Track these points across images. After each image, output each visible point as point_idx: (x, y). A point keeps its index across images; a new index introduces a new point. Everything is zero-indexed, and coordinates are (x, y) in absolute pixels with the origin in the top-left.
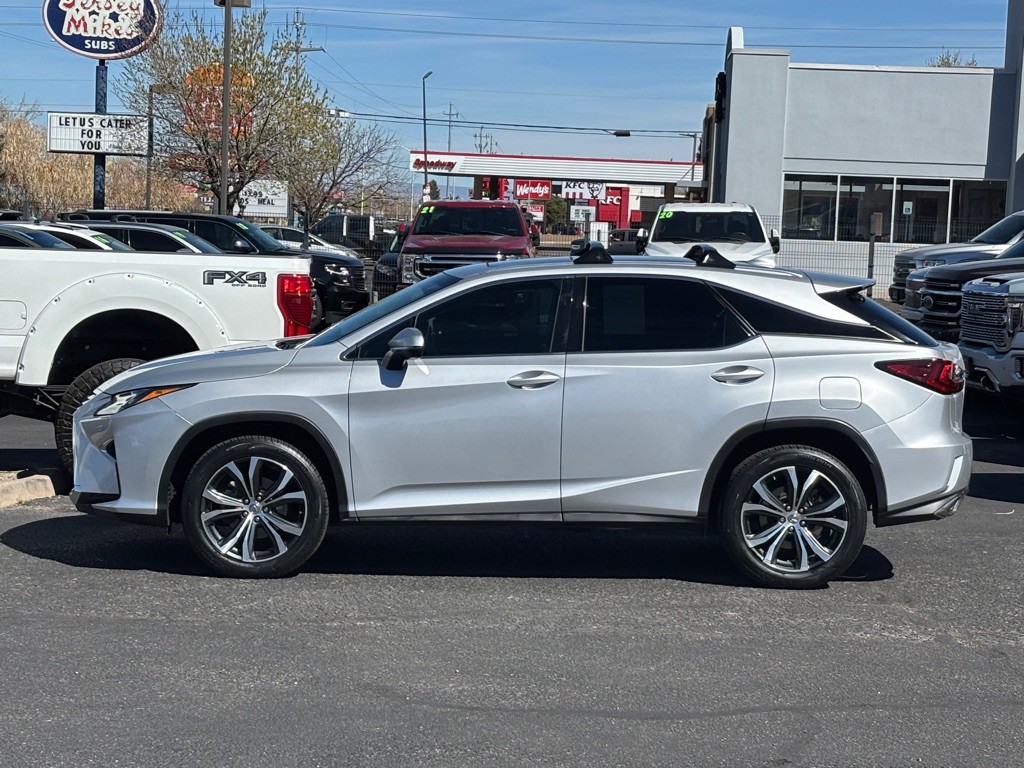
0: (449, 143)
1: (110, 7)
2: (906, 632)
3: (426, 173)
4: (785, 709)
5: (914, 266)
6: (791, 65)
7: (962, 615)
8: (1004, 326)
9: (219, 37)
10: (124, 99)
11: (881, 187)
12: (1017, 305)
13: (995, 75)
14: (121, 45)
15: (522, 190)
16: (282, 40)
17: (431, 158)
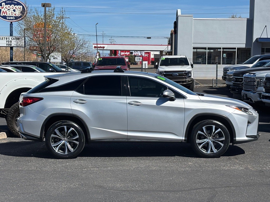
0: (103, 41)
1: (13, 8)
2: (237, 167)
3: (97, 50)
4: (207, 188)
5: (228, 70)
6: (193, 19)
7: (251, 162)
8: (255, 85)
9: (42, 15)
10: (18, 32)
11: (217, 50)
12: (258, 80)
13: (247, 20)
14: (16, 18)
15: (122, 53)
16: (59, 15)
17: (99, 46)
